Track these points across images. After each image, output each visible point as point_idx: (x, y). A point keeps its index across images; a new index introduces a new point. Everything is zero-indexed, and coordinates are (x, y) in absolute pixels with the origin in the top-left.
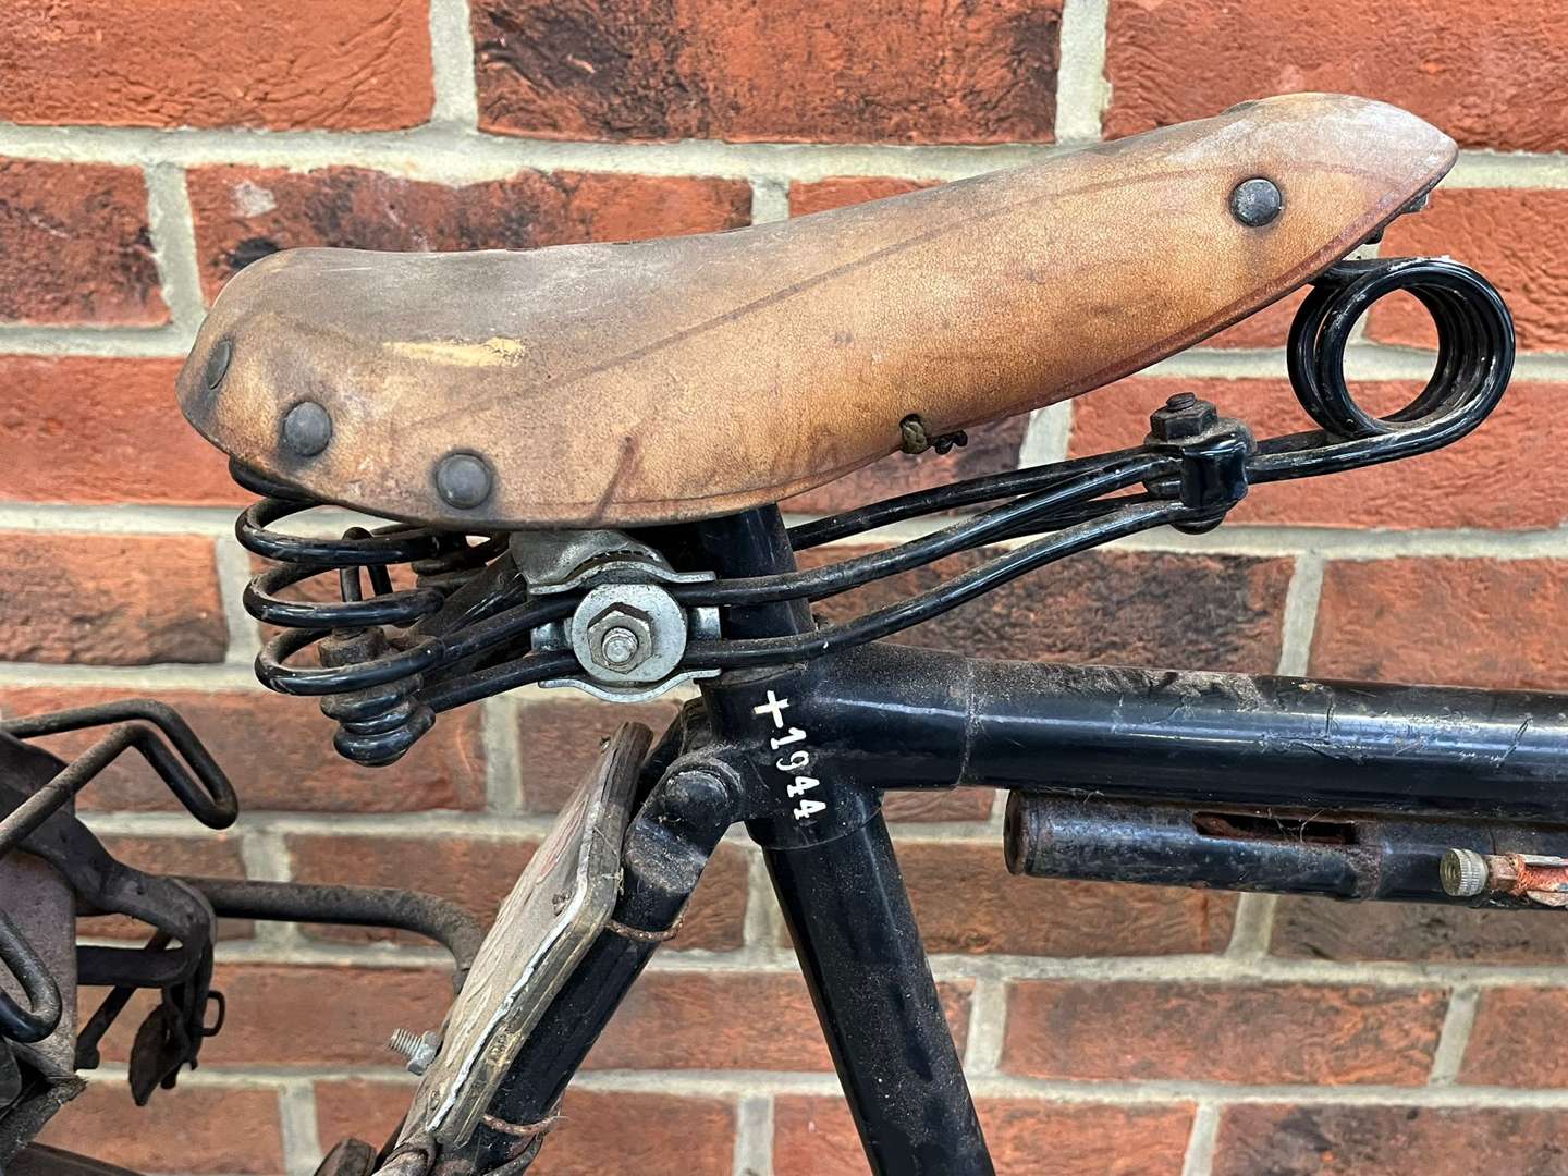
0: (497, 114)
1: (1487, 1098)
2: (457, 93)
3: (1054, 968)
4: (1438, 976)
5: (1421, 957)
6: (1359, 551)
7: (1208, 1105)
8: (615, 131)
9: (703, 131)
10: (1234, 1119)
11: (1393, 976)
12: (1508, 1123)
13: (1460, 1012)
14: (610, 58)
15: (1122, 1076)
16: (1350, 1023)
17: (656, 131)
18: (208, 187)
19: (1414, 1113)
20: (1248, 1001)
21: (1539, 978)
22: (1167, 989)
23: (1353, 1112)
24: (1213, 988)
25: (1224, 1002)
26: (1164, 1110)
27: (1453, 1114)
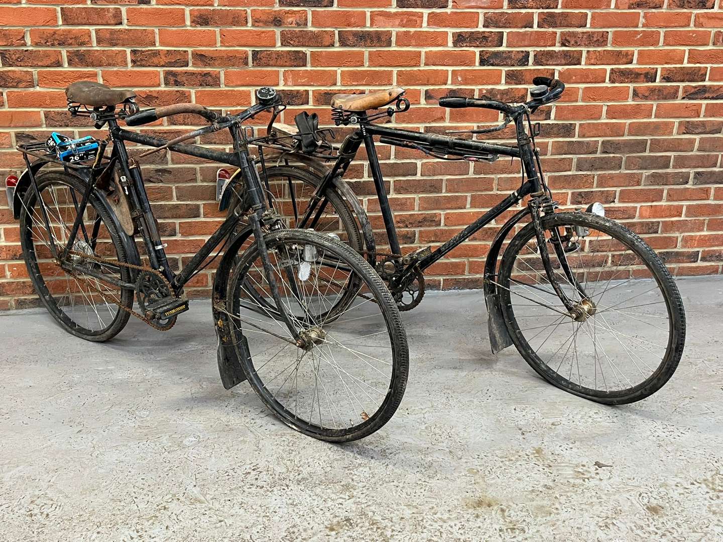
0: (507, 83)
1: (599, 189)
2: (503, 81)
3: (553, 174)
4: (593, 173)
5: (591, 170)
6: (582, 122)
7: (570, 192)
8: (517, 84)
9: (524, 84)
10: (573, 193)
11: (589, 173)
12: (602, 192)
13: (596, 177)
14: (517, 78)
15: (560, 189)
16: (585, 179)
17: (521, 84)
18: (480, 90)
19: (592, 192)
20: (574, 177)
21: (603, 172)
22: (565, 176)
23: (585, 192)
24: (570, 175)
25: (571, 177)
26: (565, 193)
27: (596, 192)
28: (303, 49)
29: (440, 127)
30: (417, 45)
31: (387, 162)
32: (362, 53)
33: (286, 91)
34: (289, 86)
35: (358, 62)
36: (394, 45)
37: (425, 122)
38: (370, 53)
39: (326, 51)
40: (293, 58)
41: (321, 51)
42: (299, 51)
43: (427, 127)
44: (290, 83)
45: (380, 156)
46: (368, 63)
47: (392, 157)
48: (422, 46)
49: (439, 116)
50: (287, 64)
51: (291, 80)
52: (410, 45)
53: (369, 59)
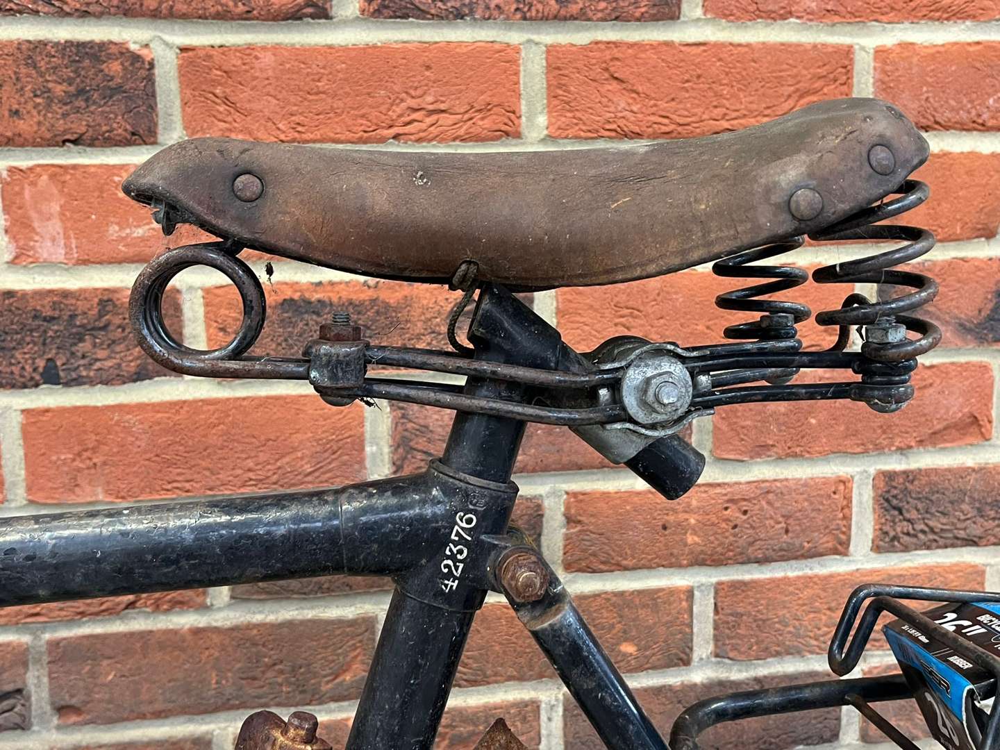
28: (131, 35)
29: (962, 473)
30: (829, 14)
31: (673, 678)
32: (508, 59)
33: (23, 296)
34: (49, 265)
35: (486, 109)
36: (699, 12)
37: (879, 449)
38: (557, 62)
39: (276, 48)
40: (59, 90)
41: (250, 48)
42: (102, 46)
43: (889, 476)
44: (50, 246)
45: (628, 648)
46: (542, 120)
47: (703, 647)
48: (858, 16)
49: (955, 407)
50: (24, 126)
51: (55, 226)
52: (791, 14)
53: (552, 96)
